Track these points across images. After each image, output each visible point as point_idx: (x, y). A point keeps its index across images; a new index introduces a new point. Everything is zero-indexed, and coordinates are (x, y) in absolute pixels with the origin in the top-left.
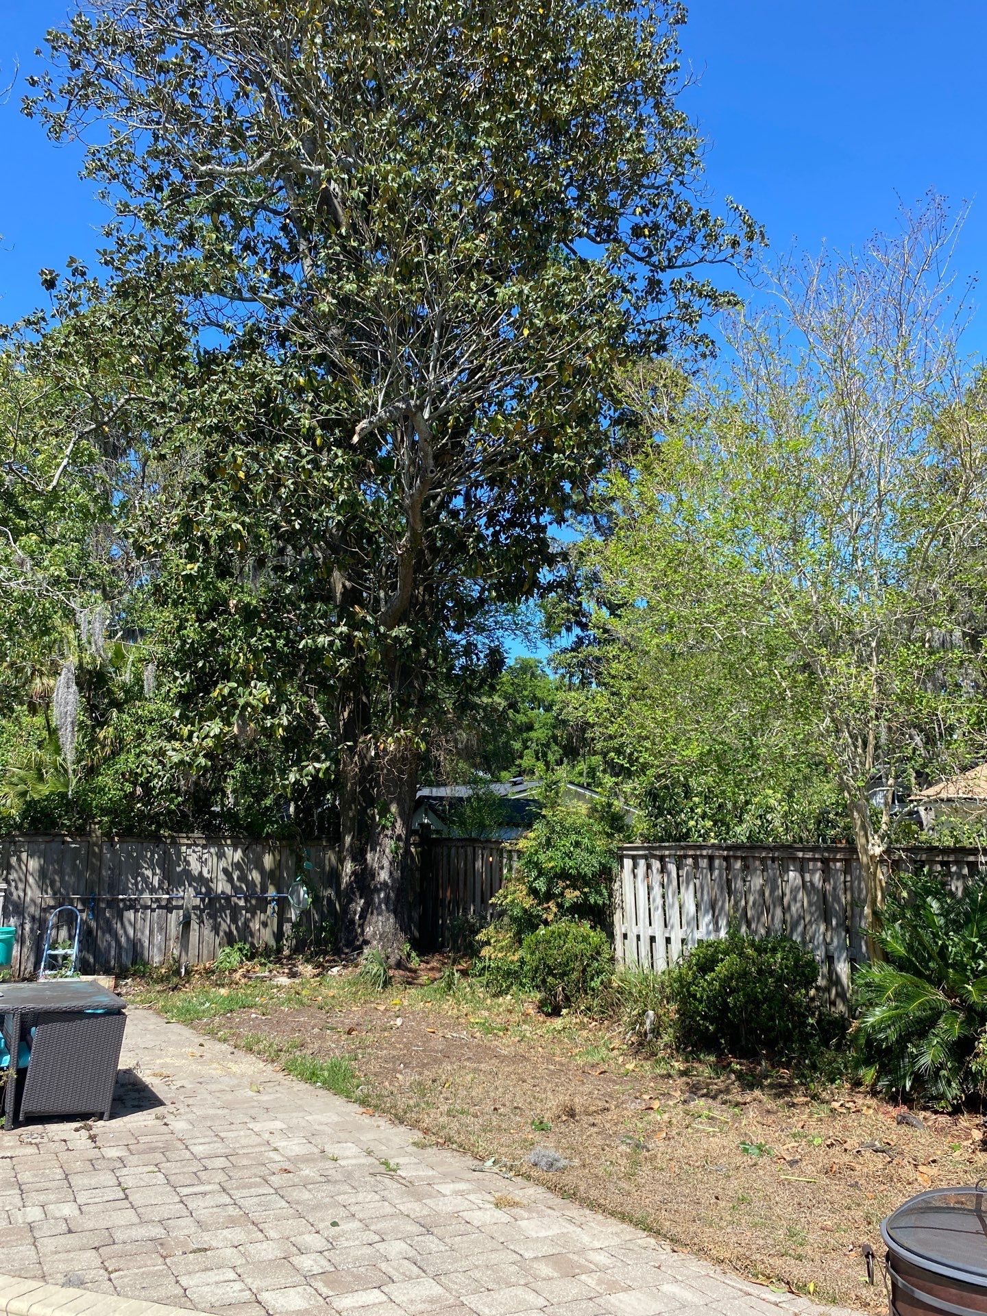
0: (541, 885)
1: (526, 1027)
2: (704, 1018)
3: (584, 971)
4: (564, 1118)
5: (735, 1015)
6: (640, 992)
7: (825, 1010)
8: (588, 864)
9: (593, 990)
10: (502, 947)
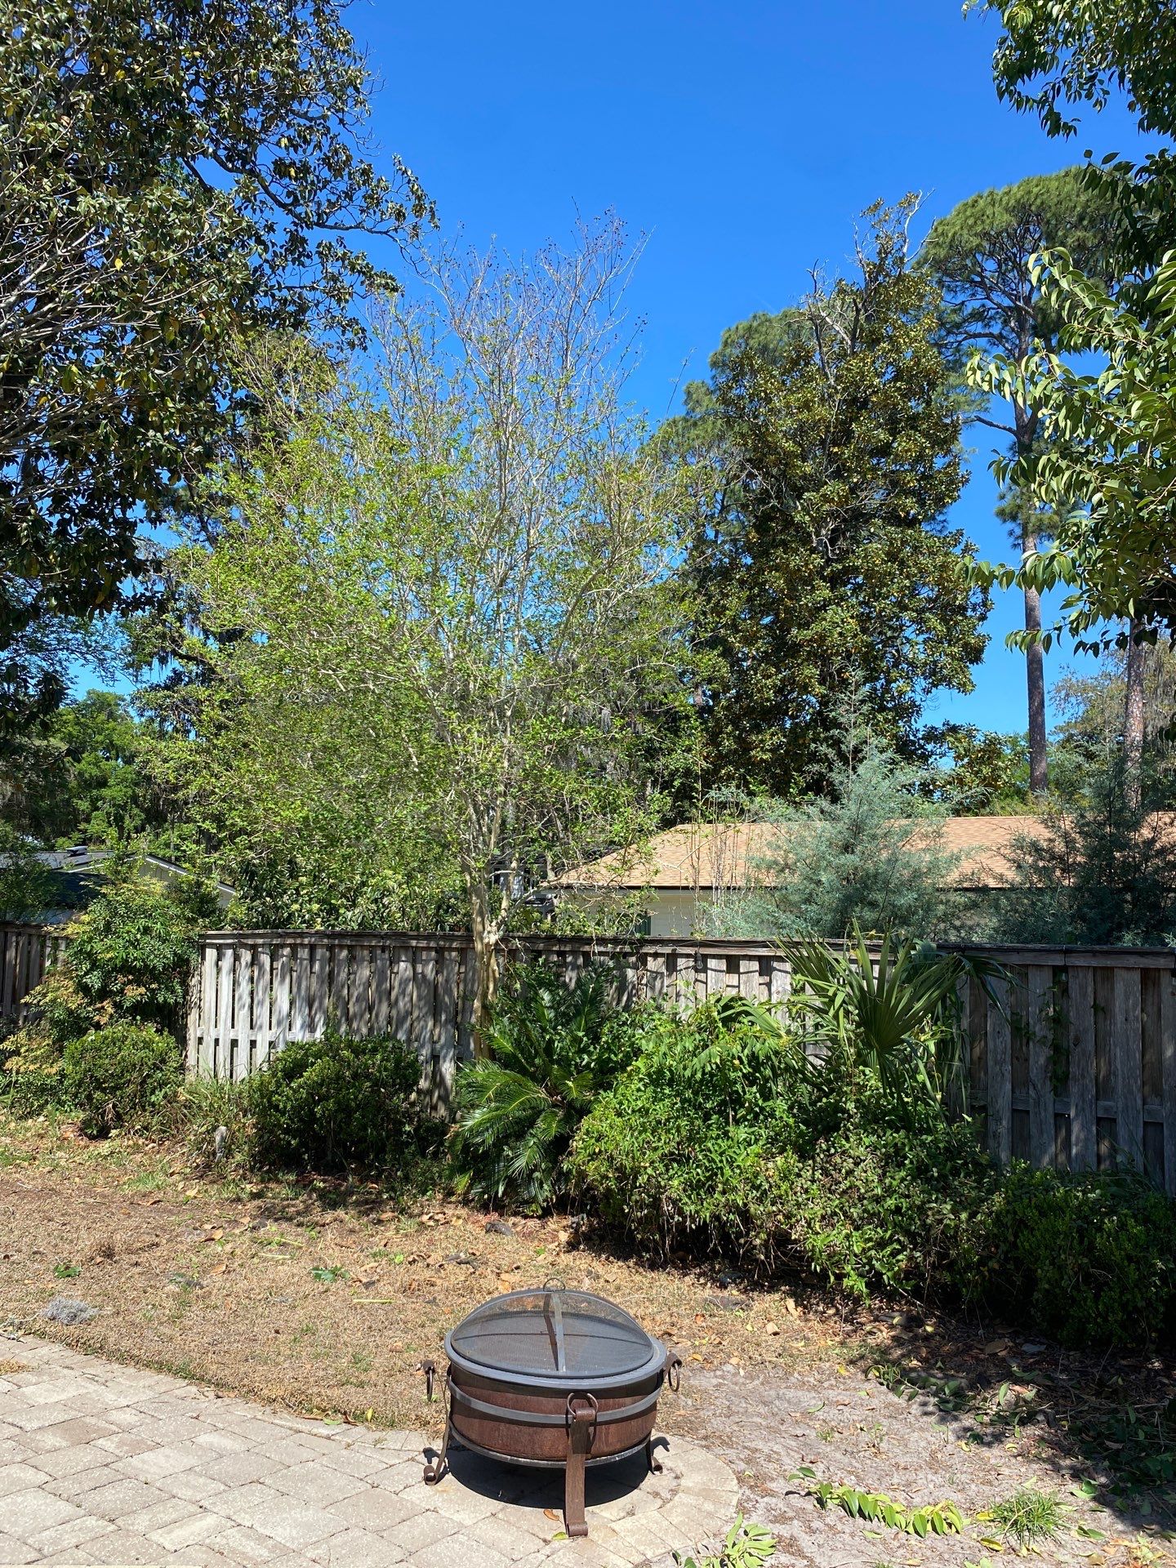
0: (94, 980)
1: (59, 1154)
2: (287, 1131)
3: (144, 1082)
4: (99, 1259)
5: (322, 1127)
6: (211, 1105)
7: (423, 1116)
8: (159, 955)
9: (153, 1105)
10: (36, 1058)
